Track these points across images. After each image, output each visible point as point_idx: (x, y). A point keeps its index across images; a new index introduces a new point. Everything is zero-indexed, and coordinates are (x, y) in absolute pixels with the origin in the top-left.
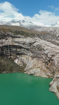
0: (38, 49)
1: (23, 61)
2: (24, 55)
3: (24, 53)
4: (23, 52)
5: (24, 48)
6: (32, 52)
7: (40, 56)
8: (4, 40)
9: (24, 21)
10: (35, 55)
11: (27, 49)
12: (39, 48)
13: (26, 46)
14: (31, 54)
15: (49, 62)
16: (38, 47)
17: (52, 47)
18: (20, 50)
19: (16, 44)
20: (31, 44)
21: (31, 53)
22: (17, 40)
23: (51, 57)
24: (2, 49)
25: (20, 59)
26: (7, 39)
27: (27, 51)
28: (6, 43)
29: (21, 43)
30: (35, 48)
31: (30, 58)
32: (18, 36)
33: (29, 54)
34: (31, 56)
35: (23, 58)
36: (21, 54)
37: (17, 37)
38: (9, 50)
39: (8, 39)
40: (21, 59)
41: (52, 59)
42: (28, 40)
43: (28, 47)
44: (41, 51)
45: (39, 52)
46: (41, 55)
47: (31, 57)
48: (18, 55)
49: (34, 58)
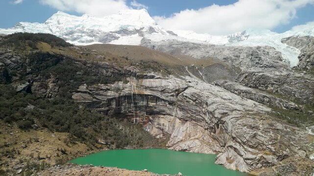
0: (194, 103)
1: (162, 127)
2: (164, 115)
3: (164, 111)
4: (162, 108)
5: (163, 100)
6: (182, 109)
7: (199, 117)
8: (121, 84)
9: (151, 30)
10: (189, 115)
11: (171, 103)
12: (196, 100)
13: (167, 97)
14: (180, 114)
15: (216, 128)
16: (194, 99)
17: (225, 99)
18: (155, 104)
19: (148, 92)
20: (178, 92)
21: (178, 112)
22: (147, 82)
23: (221, 118)
24: (119, 101)
25: (156, 123)
26: (126, 82)
27: (171, 107)
28: (126, 89)
29: (156, 89)
30: (188, 100)
31: (178, 121)
32: (149, 74)
33: (174, 114)
34: (180, 117)
35: (163, 121)
36: (159, 113)
37: (147, 77)
38: (132, 105)
39: (128, 82)
40: (159, 124)
41: (222, 121)
42: (172, 83)
43: (172, 97)
44: (201, 107)
45: (198, 109)
46: (201, 116)
47: (180, 119)
48: (150, 115)
49: (187, 121)
